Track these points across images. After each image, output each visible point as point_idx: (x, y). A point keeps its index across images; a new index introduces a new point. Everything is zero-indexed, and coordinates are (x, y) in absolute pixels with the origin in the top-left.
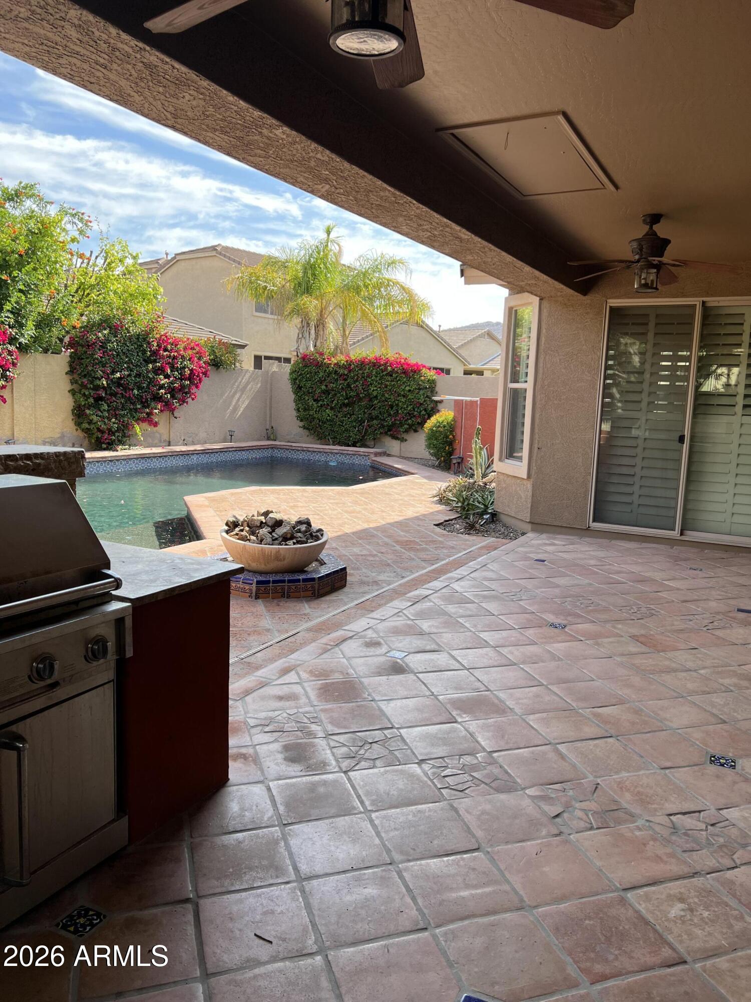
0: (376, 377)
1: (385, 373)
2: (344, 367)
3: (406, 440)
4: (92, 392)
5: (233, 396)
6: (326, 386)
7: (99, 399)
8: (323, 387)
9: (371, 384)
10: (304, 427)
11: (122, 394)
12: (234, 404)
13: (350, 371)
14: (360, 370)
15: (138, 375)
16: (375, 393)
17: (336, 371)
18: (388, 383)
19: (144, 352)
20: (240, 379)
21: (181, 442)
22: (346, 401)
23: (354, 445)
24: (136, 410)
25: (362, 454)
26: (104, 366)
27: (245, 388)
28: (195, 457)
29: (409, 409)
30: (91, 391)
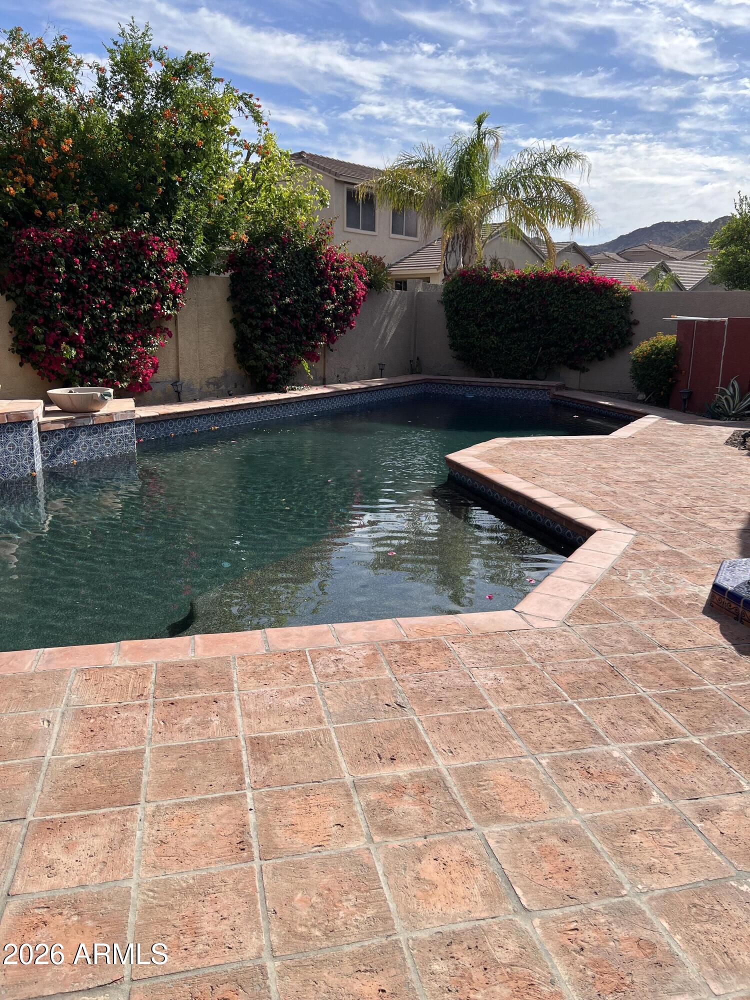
0: (558, 295)
1: (569, 290)
2: (516, 284)
3: (588, 370)
4: (260, 322)
5: (382, 323)
6: (492, 308)
7: (267, 329)
8: (489, 309)
9: (551, 304)
10: (459, 358)
11: (289, 323)
12: (382, 332)
13: (523, 289)
14: (537, 287)
15: (305, 301)
16: (555, 315)
17: (506, 290)
18: (573, 302)
19: (312, 271)
20: (388, 303)
21: (336, 378)
22: (517, 325)
23: (524, 377)
24: (301, 343)
25: (540, 387)
26: (273, 289)
27: (392, 313)
28: (358, 397)
29: (598, 333)
30: (258, 321)
